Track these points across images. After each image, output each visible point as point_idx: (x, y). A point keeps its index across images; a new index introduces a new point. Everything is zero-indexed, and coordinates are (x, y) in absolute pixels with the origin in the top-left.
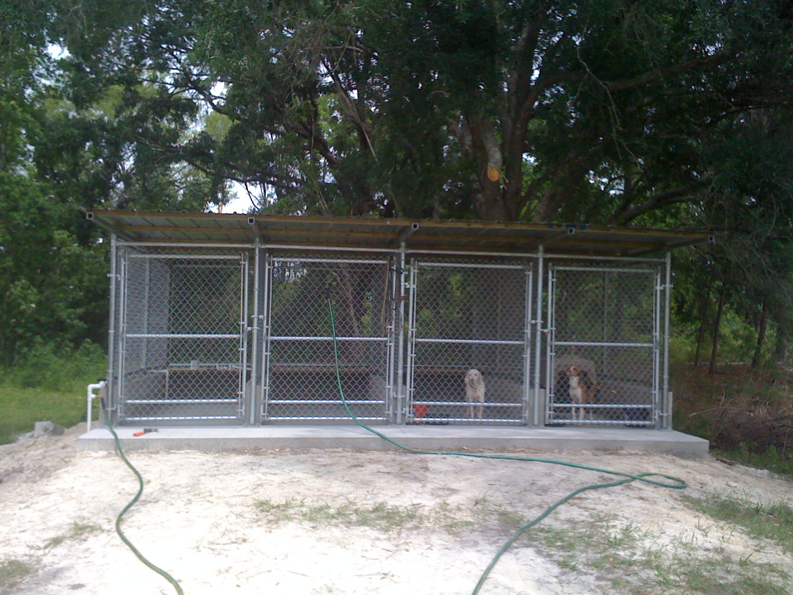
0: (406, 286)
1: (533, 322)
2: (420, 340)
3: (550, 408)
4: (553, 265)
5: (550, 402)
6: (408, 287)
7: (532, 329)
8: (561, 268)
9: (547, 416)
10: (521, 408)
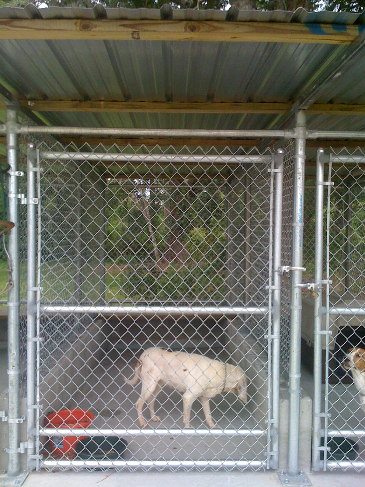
0: (19, 200)
1: (285, 268)
2: (50, 309)
3: (322, 440)
4: (327, 153)
5: (322, 427)
6: (24, 202)
7: (282, 284)
8: (343, 159)
9: (316, 454)
10: (264, 439)
